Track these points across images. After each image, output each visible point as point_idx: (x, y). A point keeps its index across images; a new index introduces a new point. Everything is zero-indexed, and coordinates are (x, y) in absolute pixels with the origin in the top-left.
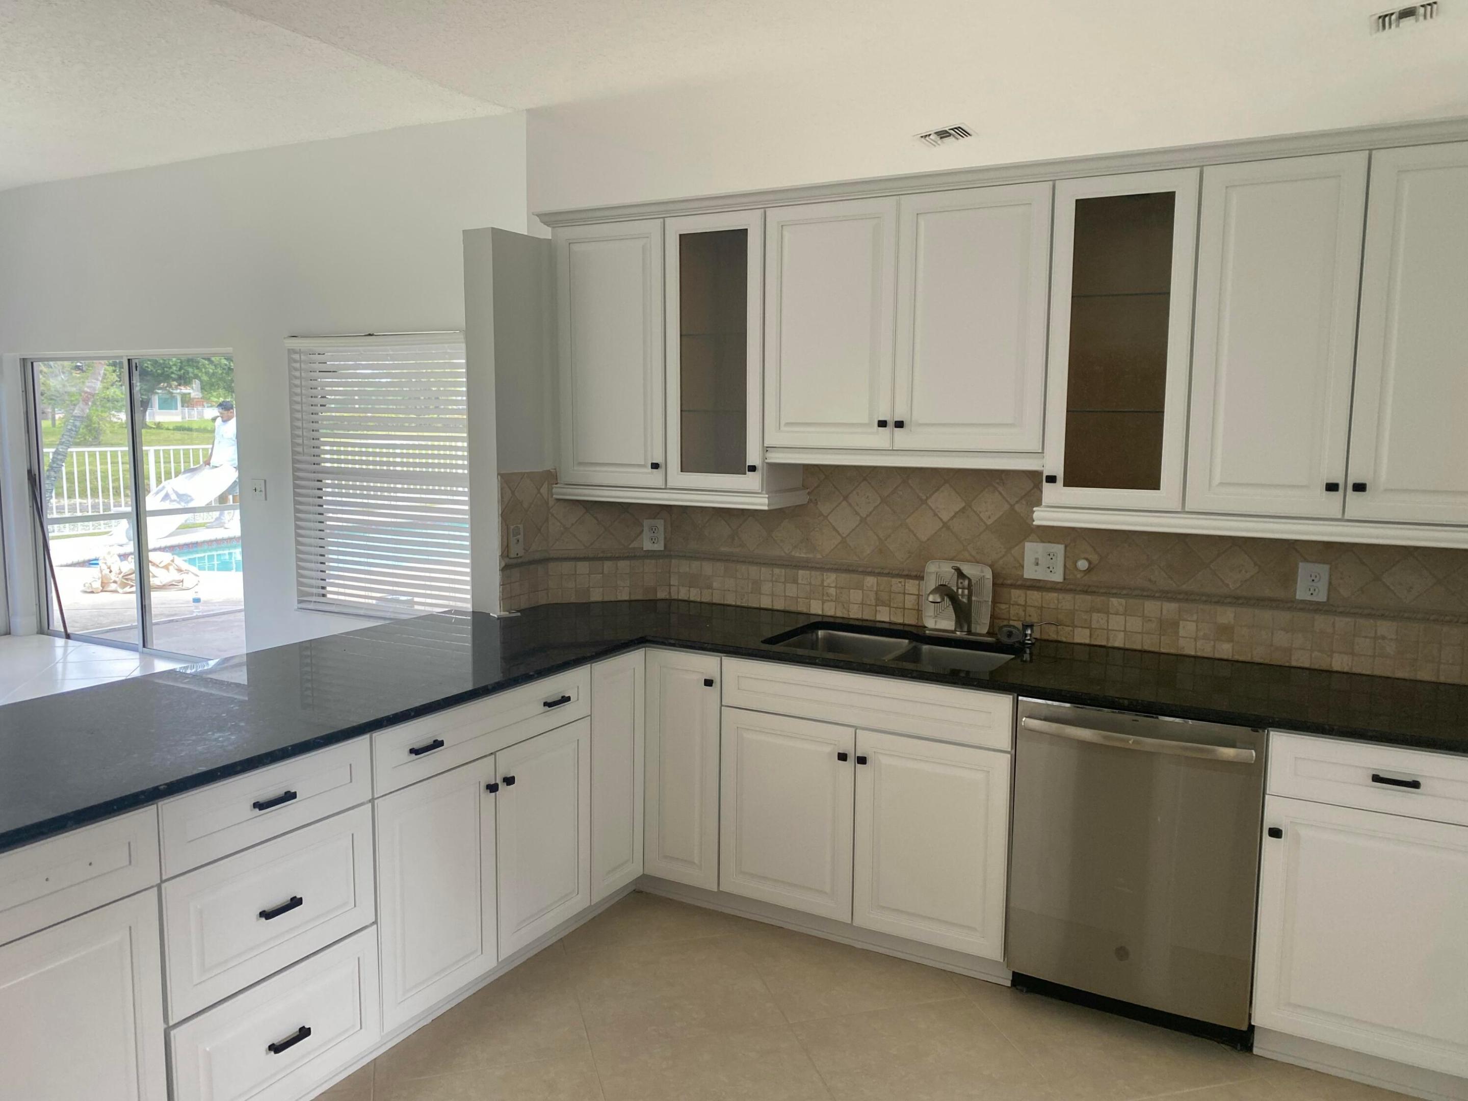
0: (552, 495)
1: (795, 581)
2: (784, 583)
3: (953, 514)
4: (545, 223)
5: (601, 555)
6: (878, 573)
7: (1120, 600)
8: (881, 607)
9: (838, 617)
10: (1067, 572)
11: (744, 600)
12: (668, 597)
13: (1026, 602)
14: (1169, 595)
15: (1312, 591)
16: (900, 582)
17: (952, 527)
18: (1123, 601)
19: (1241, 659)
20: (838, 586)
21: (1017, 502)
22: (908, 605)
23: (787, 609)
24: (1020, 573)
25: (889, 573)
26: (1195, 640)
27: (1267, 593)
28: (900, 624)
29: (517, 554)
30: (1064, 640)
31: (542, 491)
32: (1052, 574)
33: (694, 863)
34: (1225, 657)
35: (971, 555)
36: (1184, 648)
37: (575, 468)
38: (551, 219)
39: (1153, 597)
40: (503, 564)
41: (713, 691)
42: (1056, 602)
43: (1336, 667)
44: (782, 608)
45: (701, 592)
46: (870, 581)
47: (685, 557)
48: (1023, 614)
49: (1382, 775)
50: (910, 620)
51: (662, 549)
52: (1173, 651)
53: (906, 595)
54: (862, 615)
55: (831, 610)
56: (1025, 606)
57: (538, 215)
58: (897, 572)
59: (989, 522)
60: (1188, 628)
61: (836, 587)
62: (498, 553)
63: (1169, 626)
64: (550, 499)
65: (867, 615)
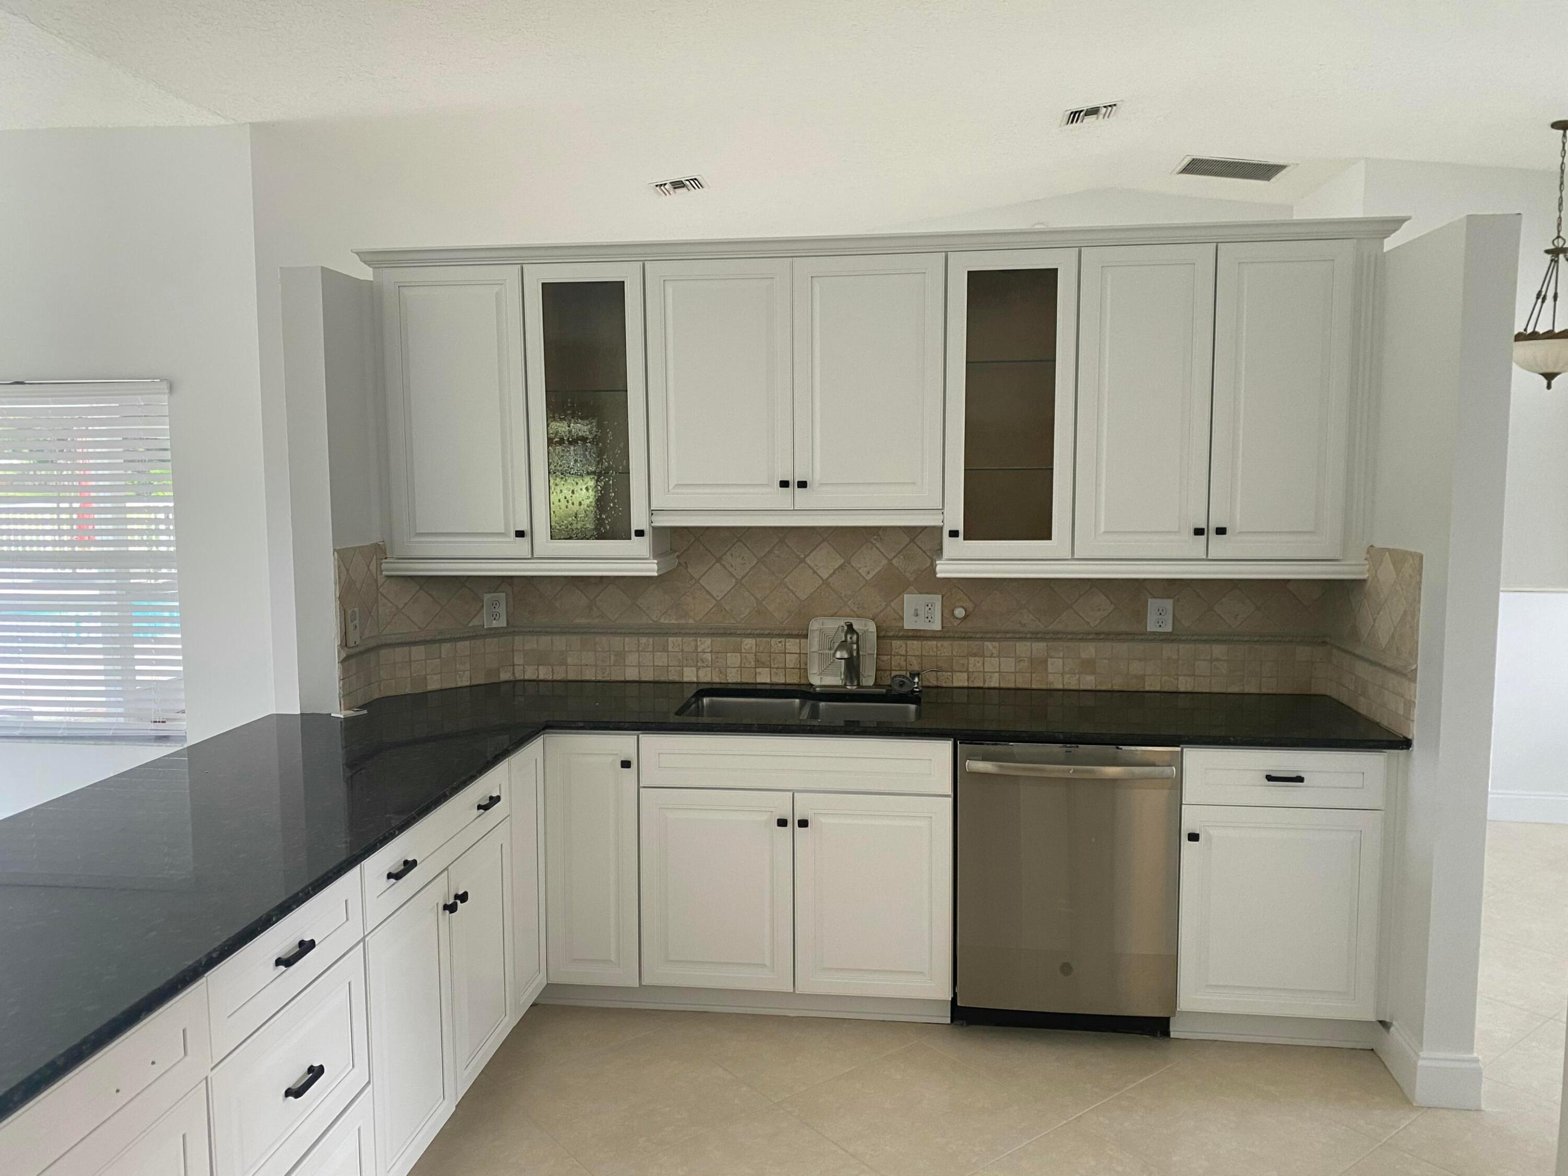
0: (381, 571)
1: (665, 649)
2: (653, 651)
3: (832, 571)
4: (365, 262)
5: (439, 637)
6: (757, 634)
7: (994, 643)
8: (761, 669)
9: (715, 683)
10: (945, 621)
11: (606, 674)
12: (512, 678)
13: (907, 652)
14: (1039, 636)
15: (1160, 623)
16: (780, 642)
17: (831, 584)
18: (996, 644)
19: (1104, 688)
20: (714, 650)
21: (895, 557)
22: (790, 664)
23: (657, 679)
24: (900, 625)
25: (769, 634)
26: (1063, 674)
27: (1123, 627)
28: (782, 684)
29: (355, 643)
30: (944, 685)
31: (371, 567)
32: (930, 623)
33: (611, 961)
34: (1089, 688)
35: (851, 610)
36: (1052, 683)
37: (412, 540)
38: (372, 258)
39: (1025, 639)
40: (344, 655)
41: (631, 772)
42: (935, 649)
43: (1182, 689)
44: (652, 679)
45: (553, 670)
46: (749, 643)
47: (532, 633)
48: (905, 663)
49: (1274, 774)
50: (793, 679)
51: (505, 625)
52: (1044, 687)
53: (787, 655)
54: (741, 678)
55: (707, 676)
56: (906, 656)
57: (357, 253)
58: (778, 632)
59: (868, 578)
60: (1055, 665)
61: (711, 652)
62: (337, 642)
63: (1039, 664)
64: (379, 577)
65: (747, 678)
